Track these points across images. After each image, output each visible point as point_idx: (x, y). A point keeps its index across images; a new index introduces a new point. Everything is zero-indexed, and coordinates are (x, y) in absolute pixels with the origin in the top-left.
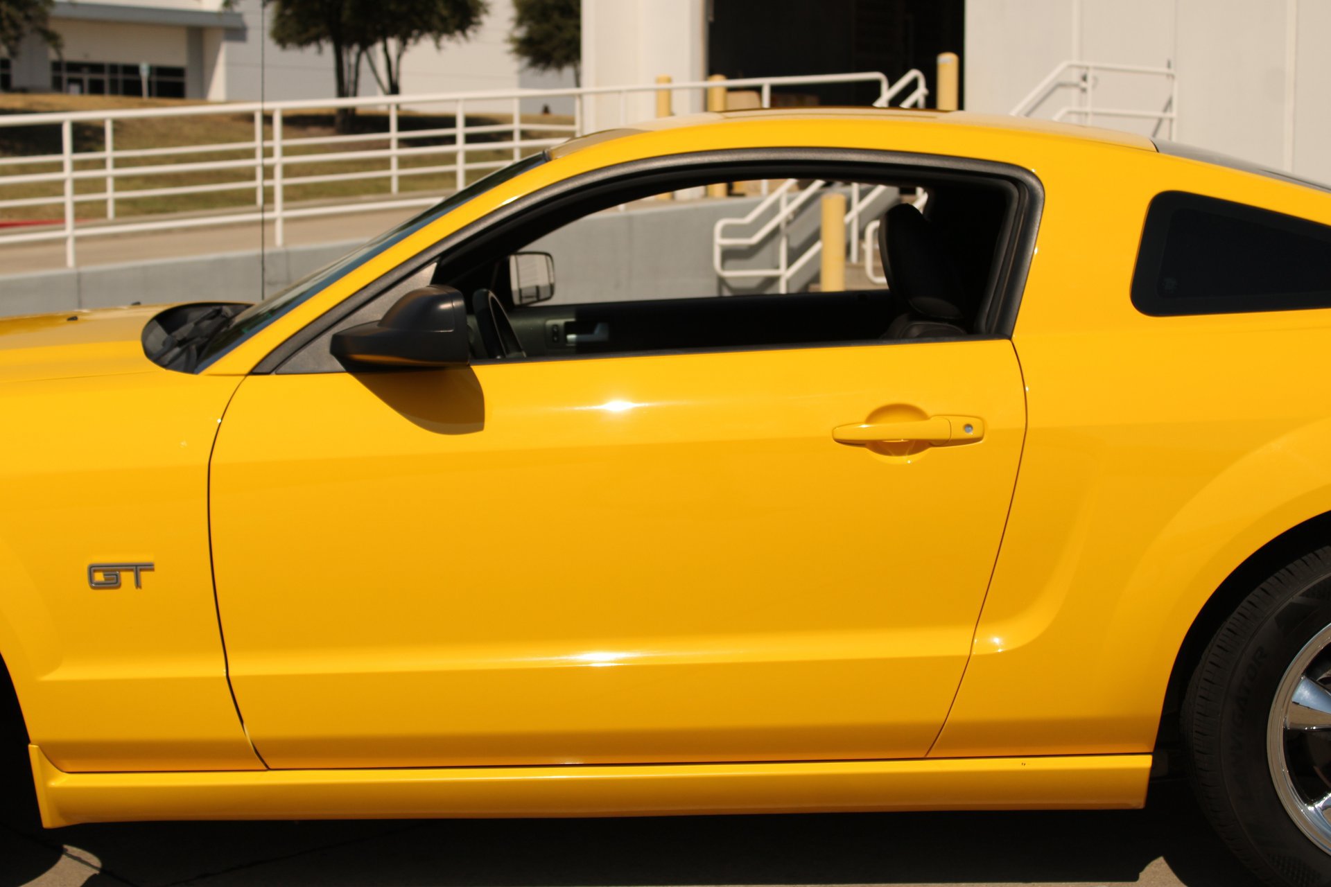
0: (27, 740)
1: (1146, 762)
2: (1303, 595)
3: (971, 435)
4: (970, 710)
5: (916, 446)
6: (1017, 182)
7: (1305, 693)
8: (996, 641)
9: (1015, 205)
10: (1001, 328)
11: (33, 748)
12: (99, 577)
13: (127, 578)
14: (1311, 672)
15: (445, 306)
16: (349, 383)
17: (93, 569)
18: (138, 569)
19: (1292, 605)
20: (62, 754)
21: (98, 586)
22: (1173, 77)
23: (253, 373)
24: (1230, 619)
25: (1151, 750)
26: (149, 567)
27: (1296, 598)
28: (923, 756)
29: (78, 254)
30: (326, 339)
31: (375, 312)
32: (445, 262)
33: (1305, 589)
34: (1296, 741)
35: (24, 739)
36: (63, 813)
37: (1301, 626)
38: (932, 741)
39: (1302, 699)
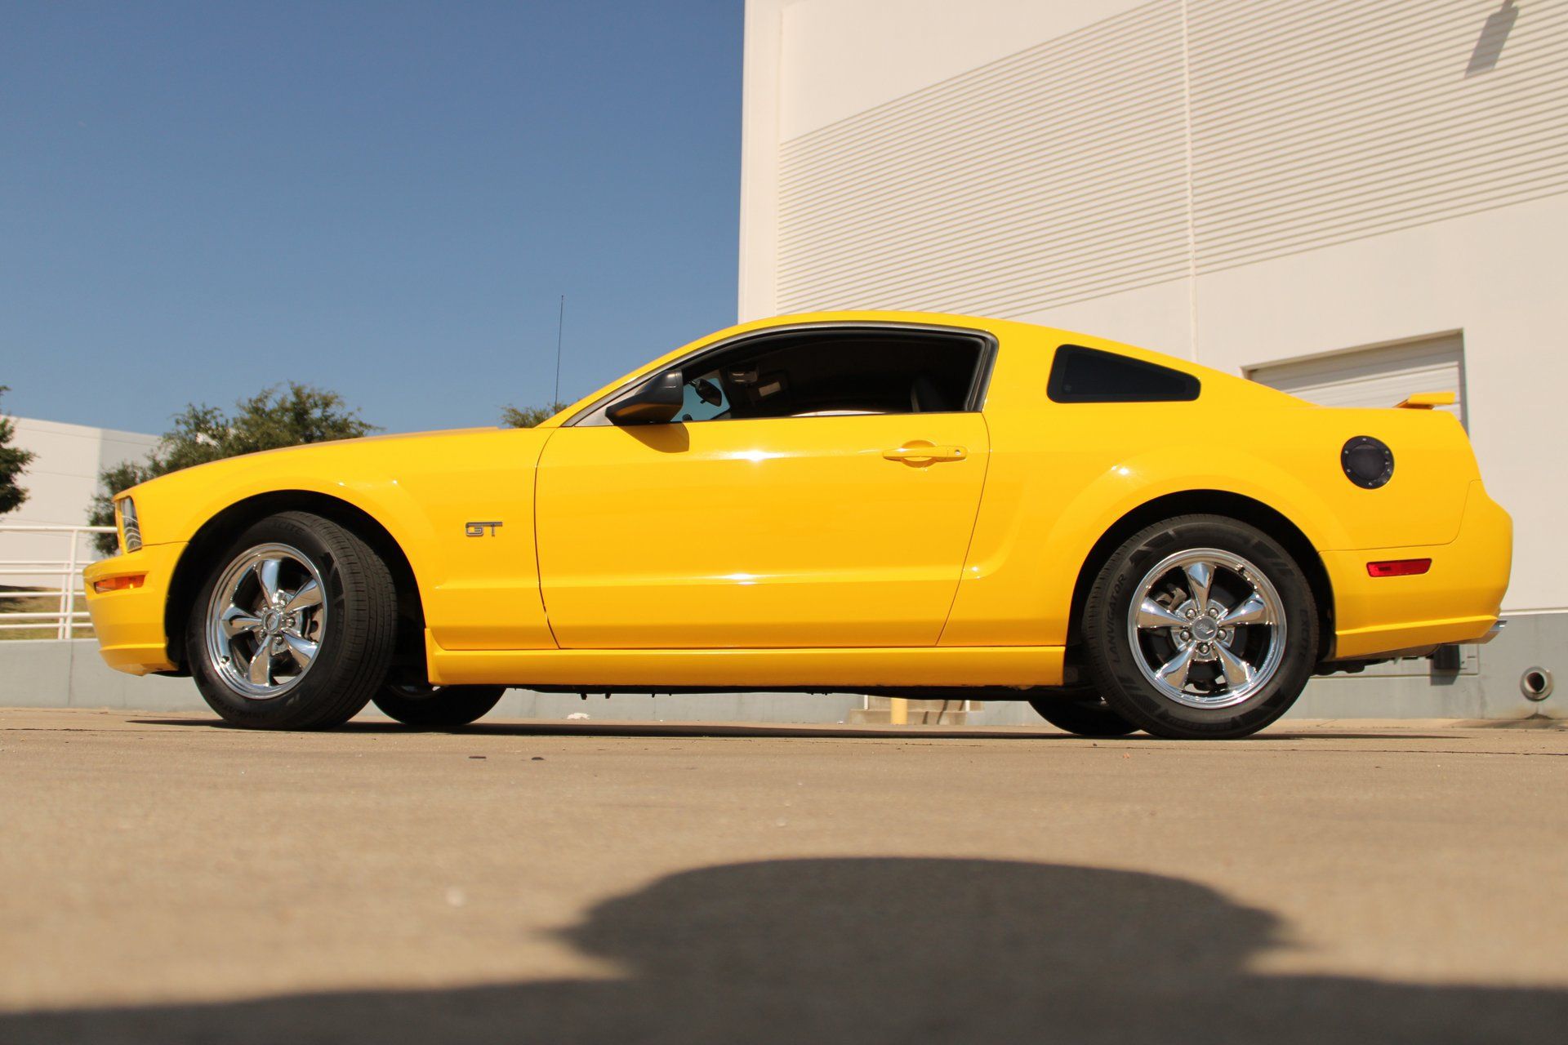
0: (424, 626)
1: (1063, 649)
2: (1145, 545)
3: (958, 455)
4: (960, 614)
6: (984, 339)
7: (1148, 607)
8: (975, 571)
9: (983, 350)
10: (976, 408)
11: (427, 632)
12: (472, 529)
13: (487, 530)
14: (1152, 594)
16: (618, 430)
17: (468, 526)
18: (493, 525)
20: (444, 637)
21: (471, 535)
23: (562, 426)
24: (1107, 564)
25: (1064, 643)
26: (500, 524)
27: (1141, 547)
28: (934, 644)
30: (603, 409)
33: (1147, 542)
34: (1145, 635)
35: (421, 624)
36: (443, 678)
37: (1144, 563)
38: (940, 633)
39: (1147, 610)
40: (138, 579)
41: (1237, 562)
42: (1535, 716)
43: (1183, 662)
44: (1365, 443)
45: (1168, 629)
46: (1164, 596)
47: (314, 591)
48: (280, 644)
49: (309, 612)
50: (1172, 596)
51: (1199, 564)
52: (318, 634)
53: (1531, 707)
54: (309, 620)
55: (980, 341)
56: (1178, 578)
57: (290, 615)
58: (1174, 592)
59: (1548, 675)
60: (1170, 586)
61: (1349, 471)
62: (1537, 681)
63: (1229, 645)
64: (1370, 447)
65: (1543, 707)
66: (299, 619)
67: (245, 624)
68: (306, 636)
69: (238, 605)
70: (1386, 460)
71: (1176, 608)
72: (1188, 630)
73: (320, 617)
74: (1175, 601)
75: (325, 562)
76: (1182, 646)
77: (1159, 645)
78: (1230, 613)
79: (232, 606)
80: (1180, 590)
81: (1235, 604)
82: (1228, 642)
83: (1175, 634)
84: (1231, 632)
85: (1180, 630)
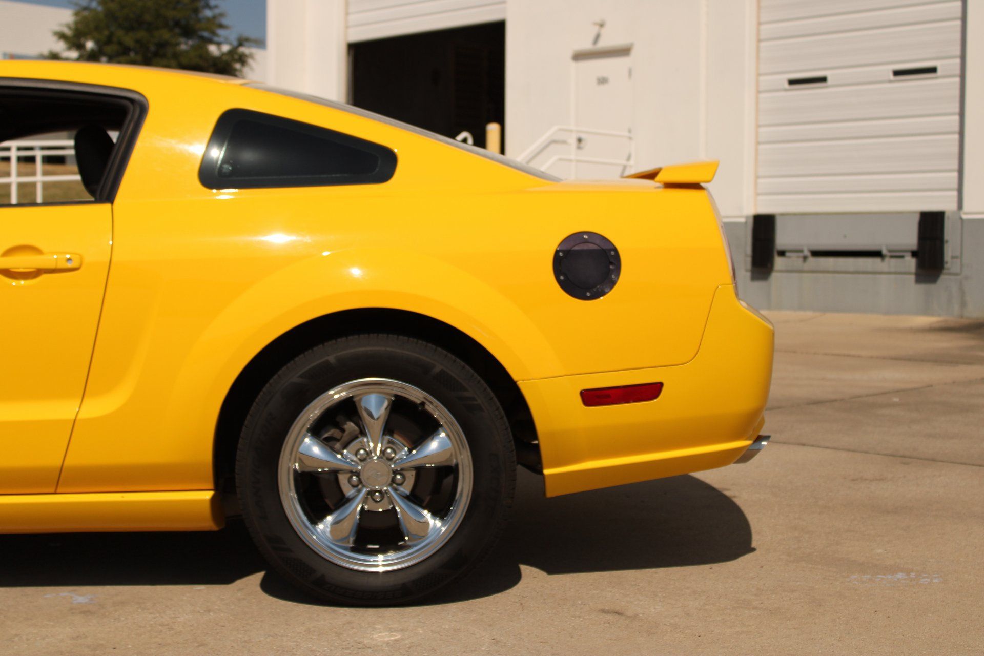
1: (208, 495)
2: (301, 376)
3: (69, 265)
4: (79, 458)
6: (132, 101)
9: (130, 117)
14: (316, 430)
19: (293, 384)
22: (630, 138)
25: (211, 487)
27: (296, 378)
28: (53, 491)
33: (300, 373)
34: (303, 480)
37: (298, 398)
38: (57, 480)
39: (307, 450)
41: (415, 394)
43: (352, 512)
44: (586, 241)
45: (334, 473)
46: (332, 432)
50: (343, 431)
51: (373, 394)
55: (128, 103)
58: (346, 427)
60: (340, 419)
61: (562, 278)
63: (408, 492)
64: (593, 246)
70: (611, 263)
71: (344, 445)
72: (357, 474)
74: (346, 437)
76: (349, 492)
78: (409, 451)
80: (350, 426)
81: (417, 441)
82: (406, 489)
83: (343, 479)
84: (411, 477)
85: (348, 475)
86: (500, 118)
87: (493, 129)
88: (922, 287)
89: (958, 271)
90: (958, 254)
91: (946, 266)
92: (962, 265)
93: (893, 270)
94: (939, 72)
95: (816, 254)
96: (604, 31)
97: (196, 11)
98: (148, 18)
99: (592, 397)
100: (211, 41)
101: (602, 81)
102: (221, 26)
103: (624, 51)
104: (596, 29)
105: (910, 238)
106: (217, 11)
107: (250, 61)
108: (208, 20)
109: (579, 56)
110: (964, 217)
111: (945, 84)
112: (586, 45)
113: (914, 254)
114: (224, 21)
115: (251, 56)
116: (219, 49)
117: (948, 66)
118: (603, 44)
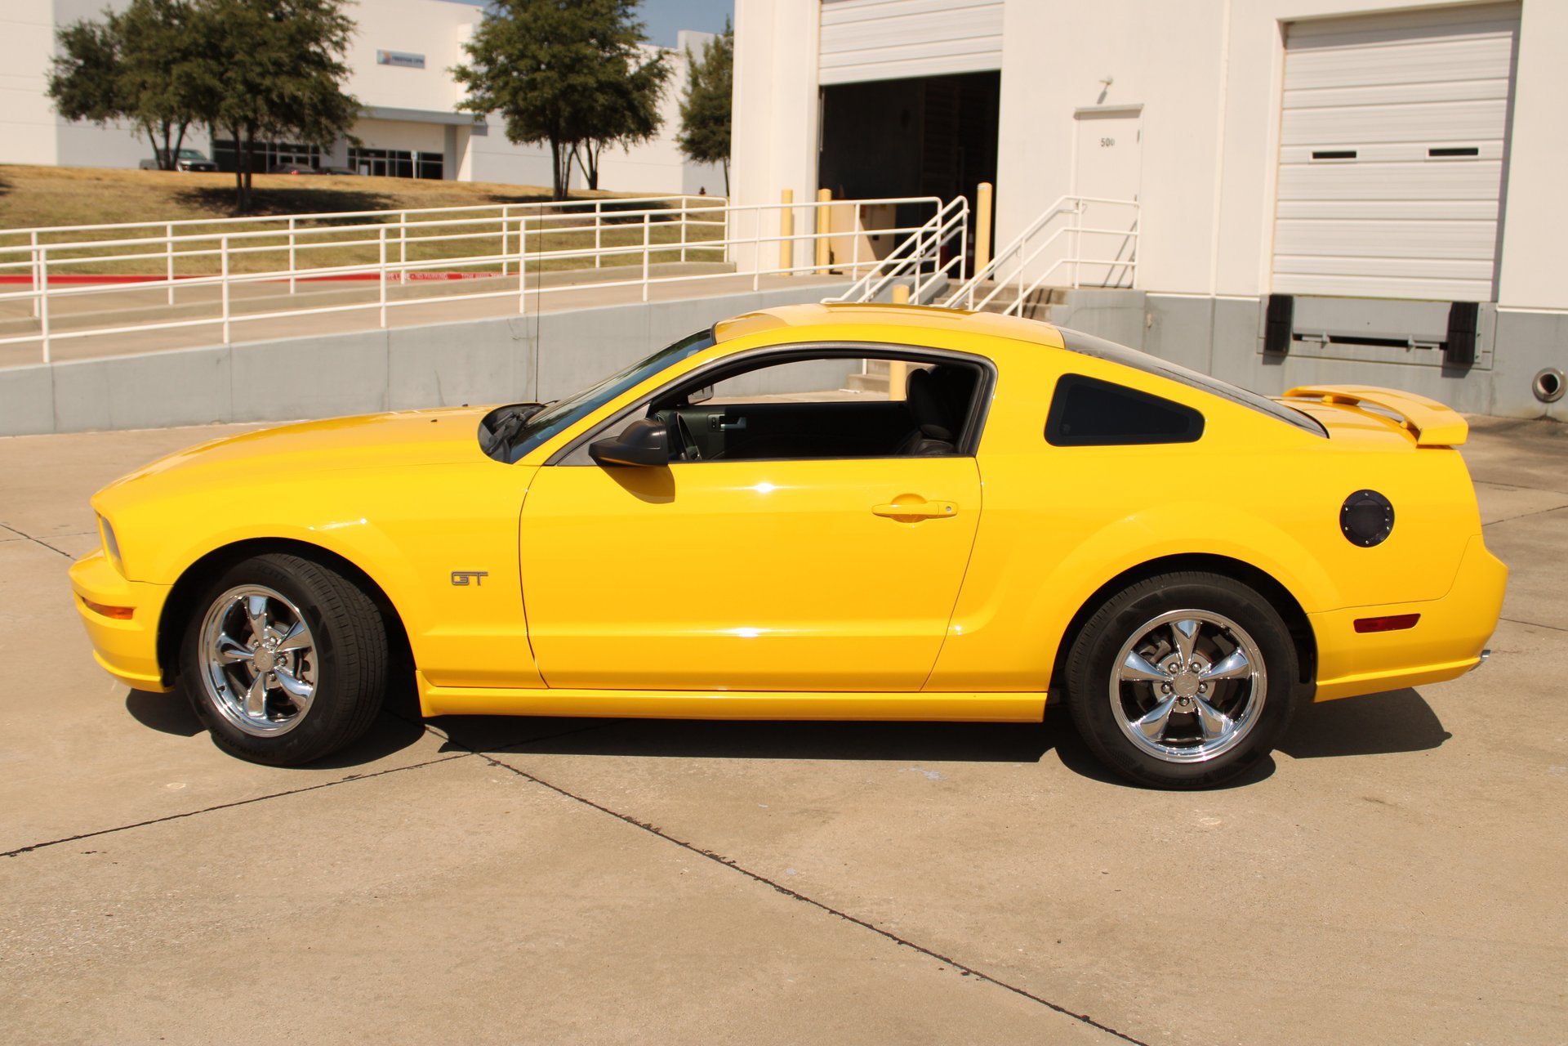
0: (414, 668)
1: (1043, 697)
2: (1133, 606)
3: (949, 512)
4: (948, 665)
5: (919, 518)
6: (982, 365)
7: (1132, 661)
8: (958, 629)
9: (981, 379)
10: (970, 451)
11: (418, 673)
12: (457, 579)
13: (473, 580)
14: (1136, 649)
15: (656, 434)
16: (599, 471)
17: (454, 574)
18: (479, 574)
19: (1126, 612)
20: (434, 676)
21: (457, 584)
22: (1137, 207)
23: (544, 465)
24: (1093, 619)
25: (1047, 690)
26: (485, 574)
27: (1128, 608)
28: (918, 690)
29: (388, 318)
30: (586, 446)
31: (616, 431)
32: (654, 403)
33: (1133, 604)
34: (1127, 687)
35: (414, 667)
36: (434, 709)
37: (1130, 623)
38: (923, 683)
39: (1131, 664)
40: (127, 612)
41: (1222, 621)
42: (1544, 418)
43: (1163, 714)
44: (1367, 498)
45: (1150, 683)
46: (1149, 648)
47: (303, 634)
48: (274, 679)
49: (299, 654)
50: (1157, 648)
51: (1186, 623)
52: (312, 674)
53: (1540, 408)
54: (301, 660)
55: (978, 367)
56: (1166, 631)
57: (282, 655)
58: (1159, 644)
59: (1562, 378)
60: (1155, 637)
61: (1346, 529)
62: (1550, 383)
63: (1209, 699)
64: (1372, 503)
65: (1554, 409)
66: (291, 658)
67: (237, 656)
68: (299, 676)
69: (229, 635)
70: (1387, 517)
71: (1159, 660)
72: (1169, 684)
73: (312, 658)
74: (1160, 653)
75: (312, 615)
76: (1162, 698)
77: (1139, 699)
78: (1212, 667)
79: (223, 634)
80: (1164, 644)
81: (1217, 658)
82: (1208, 696)
83: (1157, 688)
84: (1212, 686)
85: (1162, 684)
86: (992, 179)
87: (984, 189)
88: (1449, 381)
89: (1490, 367)
90: (1491, 350)
91: (1476, 360)
92: (1493, 360)
93: (1418, 362)
94: (1480, 154)
95: (1335, 340)
96: (1110, 89)
97: (613, 21)
98: (565, 30)
99: (1363, 626)
100: (627, 54)
101: (1107, 143)
102: (641, 38)
103: (1133, 113)
104: (1102, 87)
105: (1441, 331)
106: (636, 20)
107: (670, 76)
108: (626, 29)
109: (1081, 115)
110: (1499, 310)
111: (1486, 169)
112: (1091, 103)
113: (1443, 346)
114: (644, 32)
115: (672, 71)
116: (637, 63)
117: (1491, 148)
118: (1108, 103)
